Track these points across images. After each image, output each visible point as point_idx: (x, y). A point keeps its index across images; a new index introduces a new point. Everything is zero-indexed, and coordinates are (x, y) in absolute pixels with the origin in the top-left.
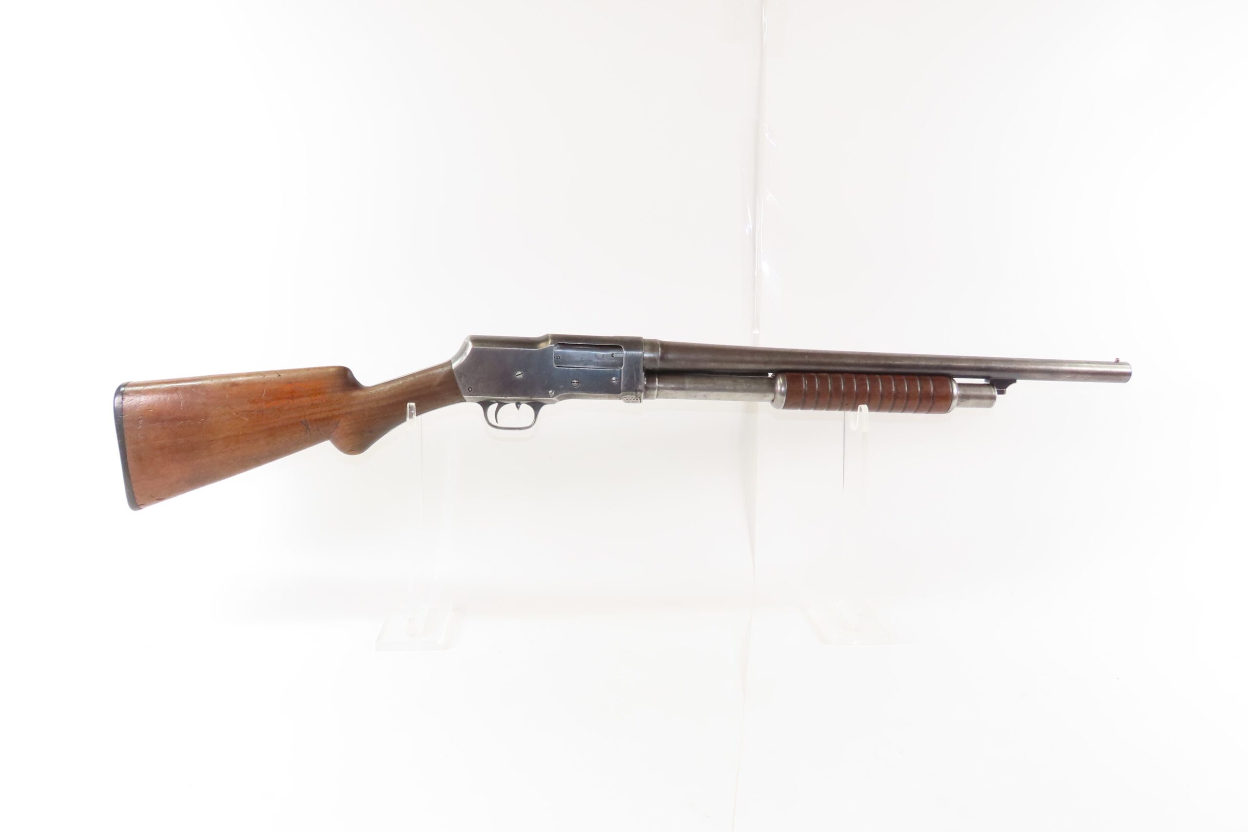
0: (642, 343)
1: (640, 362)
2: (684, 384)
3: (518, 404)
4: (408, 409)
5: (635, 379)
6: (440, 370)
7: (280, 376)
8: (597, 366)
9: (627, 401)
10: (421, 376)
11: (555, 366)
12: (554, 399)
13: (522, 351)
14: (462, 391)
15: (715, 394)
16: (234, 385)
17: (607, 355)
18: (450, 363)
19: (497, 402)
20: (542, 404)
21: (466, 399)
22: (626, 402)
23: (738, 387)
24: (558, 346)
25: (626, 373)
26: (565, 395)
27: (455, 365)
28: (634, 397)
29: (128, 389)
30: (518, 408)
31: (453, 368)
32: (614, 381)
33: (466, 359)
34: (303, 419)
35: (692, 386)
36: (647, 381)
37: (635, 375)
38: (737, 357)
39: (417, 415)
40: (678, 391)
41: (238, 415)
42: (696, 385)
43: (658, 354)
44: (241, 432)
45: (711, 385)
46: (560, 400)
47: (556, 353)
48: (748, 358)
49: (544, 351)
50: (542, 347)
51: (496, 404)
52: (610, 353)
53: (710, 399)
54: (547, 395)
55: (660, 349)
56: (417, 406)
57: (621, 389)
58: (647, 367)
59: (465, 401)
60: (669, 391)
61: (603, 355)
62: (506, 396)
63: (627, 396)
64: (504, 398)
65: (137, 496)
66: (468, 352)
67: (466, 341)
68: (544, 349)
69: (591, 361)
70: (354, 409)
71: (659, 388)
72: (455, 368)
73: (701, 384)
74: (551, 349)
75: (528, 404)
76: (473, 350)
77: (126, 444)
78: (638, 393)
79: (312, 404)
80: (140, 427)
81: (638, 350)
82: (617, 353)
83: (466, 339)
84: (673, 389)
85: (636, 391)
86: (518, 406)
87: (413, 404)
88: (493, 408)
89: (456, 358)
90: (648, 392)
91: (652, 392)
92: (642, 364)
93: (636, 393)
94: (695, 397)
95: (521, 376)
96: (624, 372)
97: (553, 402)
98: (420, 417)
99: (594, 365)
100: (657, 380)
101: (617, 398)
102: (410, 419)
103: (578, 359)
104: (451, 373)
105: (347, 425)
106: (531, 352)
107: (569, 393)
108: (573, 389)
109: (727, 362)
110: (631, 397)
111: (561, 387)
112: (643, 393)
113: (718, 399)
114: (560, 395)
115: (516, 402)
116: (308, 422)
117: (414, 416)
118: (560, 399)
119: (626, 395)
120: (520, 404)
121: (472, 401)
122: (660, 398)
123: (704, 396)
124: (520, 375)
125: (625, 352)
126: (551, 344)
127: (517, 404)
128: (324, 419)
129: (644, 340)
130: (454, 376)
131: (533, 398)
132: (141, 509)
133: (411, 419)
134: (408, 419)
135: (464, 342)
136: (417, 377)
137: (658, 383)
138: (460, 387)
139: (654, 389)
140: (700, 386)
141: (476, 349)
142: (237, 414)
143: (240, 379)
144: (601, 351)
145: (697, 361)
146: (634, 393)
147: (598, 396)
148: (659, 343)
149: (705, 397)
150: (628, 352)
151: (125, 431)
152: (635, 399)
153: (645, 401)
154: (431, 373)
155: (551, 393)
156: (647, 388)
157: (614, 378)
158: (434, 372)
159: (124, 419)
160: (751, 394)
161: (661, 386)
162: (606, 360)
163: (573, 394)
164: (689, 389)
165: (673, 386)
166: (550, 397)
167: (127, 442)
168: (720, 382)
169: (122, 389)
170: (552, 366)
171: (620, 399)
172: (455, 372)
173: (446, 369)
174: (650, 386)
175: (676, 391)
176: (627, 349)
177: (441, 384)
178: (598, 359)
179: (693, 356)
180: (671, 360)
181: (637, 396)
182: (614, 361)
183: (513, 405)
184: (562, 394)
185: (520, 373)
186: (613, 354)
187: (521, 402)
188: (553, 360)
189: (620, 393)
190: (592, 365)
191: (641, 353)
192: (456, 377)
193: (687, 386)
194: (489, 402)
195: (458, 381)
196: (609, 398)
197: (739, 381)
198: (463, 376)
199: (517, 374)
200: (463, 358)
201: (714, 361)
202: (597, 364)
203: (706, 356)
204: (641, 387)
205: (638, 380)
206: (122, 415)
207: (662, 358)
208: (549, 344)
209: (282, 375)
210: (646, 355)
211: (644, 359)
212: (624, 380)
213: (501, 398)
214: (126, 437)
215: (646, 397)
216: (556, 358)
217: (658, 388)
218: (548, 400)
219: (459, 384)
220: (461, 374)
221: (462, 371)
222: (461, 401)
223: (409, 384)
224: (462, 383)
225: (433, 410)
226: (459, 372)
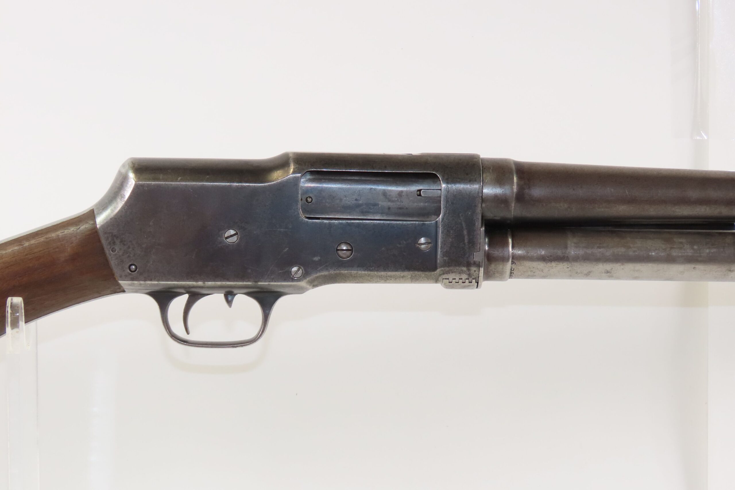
0: (479, 167)
1: (475, 206)
2: (566, 248)
3: (229, 296)
4: (9, 310)
5: (466, 241)
6: (72, 229)
8: (387, 214)
9: (450, 285)
10: (33, 242)
11: (302, 217)
12: (303, 284)
13: (237, 187)
14: (117, 271)
15: (629, 267)
17: (408, 194)
18: (91, 215)
19: (188, 292)
20: (277, 295)
21: (125, 287)
22: (447, 287)
23: (675, 253)
24: (309, 177)
25: (447, 228)
26: (325, 276)
27: (100, 220)
28: (464, 276)
30: (229, 302)
31: (98, 226)
32: (423, 246)
33: (123, 207)
35: (581, 252)
36: (490, 245)
37: (465, 232)
38: (673, 193)
39: (26, 322)
40: (554, 264)
42: (589, 251)
43: (512, 189)
45: (621, 250)
46: (315, 286)
47: (307, 191)
48: (694, 194)
49: (282, 187)
50: (278, 179)
51: (186, 297)
52: (414, 188)
53: (618, 278)
54: (288, 277)
55: (515, 179)
56: (25, 303)
57: (438, 261)
58: (490, 215)
59: (124, 291)
60: (535, 264)
61: (400, 194)
62: (204, 280)
63: (451, 276)
64: (200, 283)
66: (128, 192)
67: (123, 171)
68: (280, 183)
69: (375, 205)
71: (515, 259)
72: (102, 226)
73: (599, 247)
74: (296, 181)
75: (248, 294)
76: (137, 187)
78: (473, 269)
81: (471, 181)
82: (425, 187)
83: (123, 166)
84: (543, 259)
85: (469, 265)
86: (230, 299)
87: (18, 300)
88: (180, 302)
89: (104, 204)
90: (493, 266)
91: (500, 267)
92: (479, 210)
93: (469, 270)
94: (588, 275)
95: (234, 239)
96: (444, 226)
97: (301, 290)
98: (33, 324)
99: (382, 213)
100: (510, 241)
101: (428, 279)
102: (12, 329)
103: (349, 201)
104: (94, 233)
106: (255, 192)
107: (332, 272)
108: (341, 264)
109: (651, 202)
110: (457, 277)
111: (316, 259)
112: (482, 270)
113: (636, 278)
114: (314, 276)
115: (224, 291)
117: (22, 323)
118: (315, 284)
119: (448, 272)
120: (233, 295)
121: (136, 292)
122: (518, 277)
123: (608, 272)
124: (232, 236)
125: (444, 186)
126: (294, 172)
127: (226, 296)
129: (483, 160)
130: (99, 241)
131: (259, 283)
133: (15, 330)
134: (8, 329)
135: (120, 173)
136: (27, 244)
137: (513, 247)
138: (113, 262)
139: (504, 259)
140: (597, 251)
141: (142, 186)
144: (396, 183)
145: (592, 201)
146: (465, 269)
147: (391, 277)
148: (514, 167)
149: (609, 275)
150: (450, 186)
152: (467, 281)
153: (486, 285)
154: (53, 235)
155: (296, 272)
156: (490, 258)
157: (422, 240)
158: (60, 233)
160: (700, 267)
161: (519, 252)
162: (406, 203)
163: (340, 274)
164: (576, 259)
165: (543, 253)
166: (293, 280)
168: (639, 243)
170: (297, 217)
171: (437, 281)
172: (101, 233)
173: (84, 227)
174: (497, 252)
175: (549, 264)
176: (447, 182)
177: (75, 257)
178: (390, 201)
179: (581, 192)
180: (538, 201)
181: (470, 275)
182: (422, 204)
183: (219, 297)
184: (318, 274)
185: (232, 232)
186: (420, 190)
187: (235, 291)
188: (299, 206)
189: (435, 269)
190: (374, 213)
191: (476, 186)
192: (104, 241)
193: (572, 251)
194: (171, 292)
195: (108, 251)
196: (414, 279)
197: (677, 240)
198: (118, 242)
199: (226, 235)
200: (119, 205)
201: (631, 201)
202: (388, 211)
203: (609, 191)
204: (478, 257)
205: (473, 243)
207: (520, 198)
208: (291, 173)
210: (488, 191)
211: (484, 199)
212: (444, 243)
213: (194, 283)
215: (488, 276)
216: (304, 199)
217: (513, 258)
218: (290, 286)
219: (109, 257)
220: (114, 236)
221: (115, 232)
222: (115, 292)
223: (11, 258)
224: (116, 255)
225: (57, 310)
226: (110, 233)
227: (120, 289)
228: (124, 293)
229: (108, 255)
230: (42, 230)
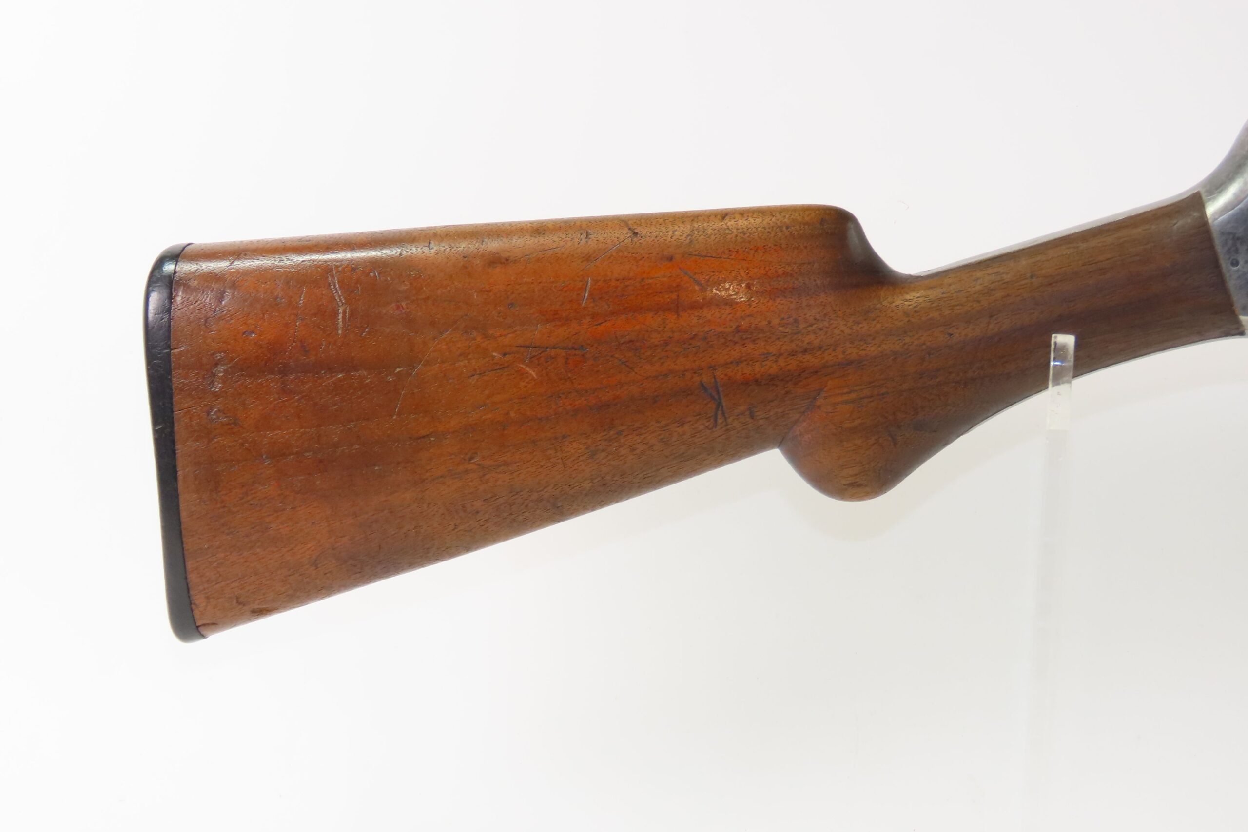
4: (1052, 354)
6: (1163, 225)
7: (636, 234)
10: (1094, 243)
14: (1238, 299)
16: (496, 261)
18: (1195, 201)
27: (1213, 209)
29: (186, 267)
31: (1208, 220)
34: (706, 379)
39: (1076, 375)
41: (508, 358)
44: (512, 414)
56: (1078, 345)
59: (1242, 334)
65: (199, 600)
70: (872, 350)
72: (1216, 222)
77: (177, 437)
79: (738, 330)
80: (218, 387)
87: (1066, 340)
89: (1219, 184)
102: (1055, 384)
104: (1202, 236)
105: (847, 402)
116: (721, 389)
117: (1070, 378)
128: (772, 380)
130: (1212, 247)
132: (203, 636)
133: (1060, 387)
134: (1050, 384)
136: (1081, 246)
138: (1233, 285)
142: (505, 355)
143: (517, 241)
151: (176, 398)
154: (1129, 232)
158: (1143, 231)
159: (173, 359)
167: (180, 430)
169: (169, 267)
172: (1215, 234)
173: (1181, 223)
177: (1167, 273)
192: (1219, 247)
195: (1225, 265)
198: (1243, 249)
206: (168, 347)
209: (643, 231)
214: (177, 414)
219: (1227, 276)
220: (1236, 239)
221: (1240, 232)
222: (1227, 334)
223: (1056, 269)
224: (1238, 271)
225: (1125, 360)
226: (1229, 234)
227: (1238, 329)
228: (1241, 336)
229: (1224, 270)
230: (1109, 224)
